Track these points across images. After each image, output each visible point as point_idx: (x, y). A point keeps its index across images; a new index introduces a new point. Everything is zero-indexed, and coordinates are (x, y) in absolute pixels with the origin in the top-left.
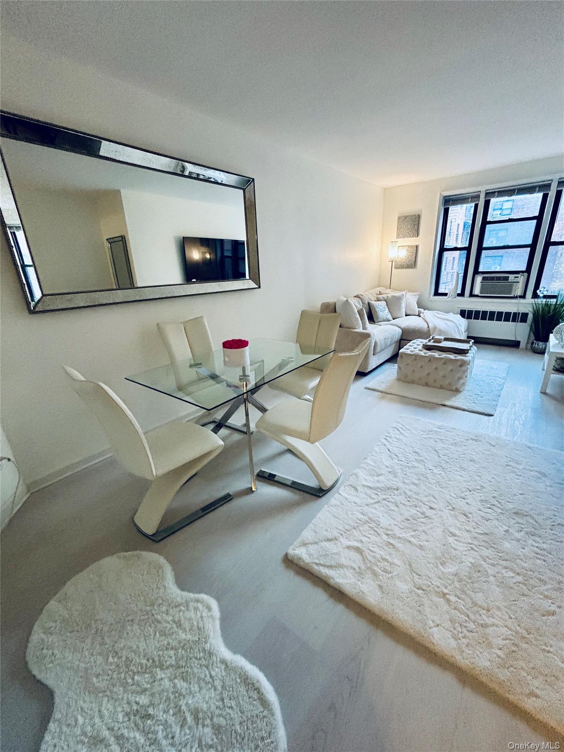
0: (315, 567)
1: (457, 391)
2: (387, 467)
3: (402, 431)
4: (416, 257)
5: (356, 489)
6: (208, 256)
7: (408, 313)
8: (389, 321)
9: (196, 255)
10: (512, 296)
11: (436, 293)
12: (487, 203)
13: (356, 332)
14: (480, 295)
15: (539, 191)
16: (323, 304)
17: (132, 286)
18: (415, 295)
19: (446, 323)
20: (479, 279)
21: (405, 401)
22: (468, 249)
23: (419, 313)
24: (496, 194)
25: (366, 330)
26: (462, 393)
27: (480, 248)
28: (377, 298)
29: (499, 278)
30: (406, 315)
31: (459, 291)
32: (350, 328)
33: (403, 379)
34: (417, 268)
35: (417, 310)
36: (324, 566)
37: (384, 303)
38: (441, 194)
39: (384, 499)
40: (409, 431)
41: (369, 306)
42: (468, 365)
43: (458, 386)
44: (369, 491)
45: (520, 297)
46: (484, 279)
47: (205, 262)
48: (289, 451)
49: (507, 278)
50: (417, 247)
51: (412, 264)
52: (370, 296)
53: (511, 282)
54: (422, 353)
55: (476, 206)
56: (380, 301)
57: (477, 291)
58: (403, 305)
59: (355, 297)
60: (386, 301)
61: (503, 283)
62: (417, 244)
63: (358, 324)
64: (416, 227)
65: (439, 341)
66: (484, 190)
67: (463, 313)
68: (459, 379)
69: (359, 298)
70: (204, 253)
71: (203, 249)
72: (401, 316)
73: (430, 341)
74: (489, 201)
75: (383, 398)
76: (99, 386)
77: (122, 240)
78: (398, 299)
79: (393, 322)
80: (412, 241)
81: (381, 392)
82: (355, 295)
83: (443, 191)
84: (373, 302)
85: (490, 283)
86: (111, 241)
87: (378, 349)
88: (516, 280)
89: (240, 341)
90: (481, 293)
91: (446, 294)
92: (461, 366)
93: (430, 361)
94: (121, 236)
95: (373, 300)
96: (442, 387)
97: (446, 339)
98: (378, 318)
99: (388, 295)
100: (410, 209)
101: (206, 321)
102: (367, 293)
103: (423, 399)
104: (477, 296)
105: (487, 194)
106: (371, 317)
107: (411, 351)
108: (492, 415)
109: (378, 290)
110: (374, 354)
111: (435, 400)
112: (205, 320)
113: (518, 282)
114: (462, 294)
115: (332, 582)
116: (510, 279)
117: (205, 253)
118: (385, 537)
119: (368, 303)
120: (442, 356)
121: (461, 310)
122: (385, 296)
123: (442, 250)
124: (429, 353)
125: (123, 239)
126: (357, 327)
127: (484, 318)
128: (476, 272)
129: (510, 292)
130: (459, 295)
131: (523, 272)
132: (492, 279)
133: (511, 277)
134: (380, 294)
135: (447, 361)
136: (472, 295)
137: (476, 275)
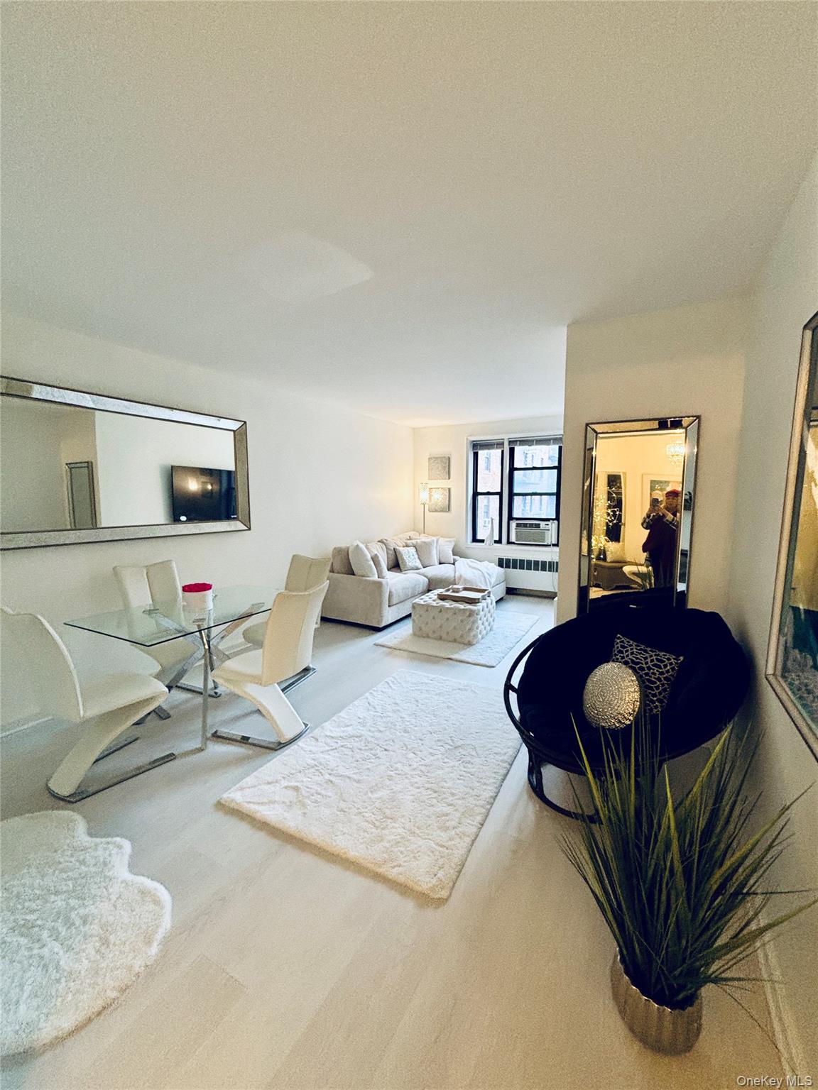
0: (246, 805)
1: (470, 644)
2: (359, 718)
3: (391, 685)
4: (449, 501)
5: (317, 740)
6: (209, 487)
7: (443, 561)
8: (418, 569)
9: (193, 485)
10: (546, 544)
11: (475, 540)
12: (512, 451)
13: (369, 581)
15: (554, 444)
16: (335, 548)
17: (94, 525)
18: (450, 541)
19: (474, 573)
20: (513, 524)
21: (415, 656)
22: (500, 494)
23: (455, 561)
24: (518, 442)
25: (383, 578)
26: (474, 647)
27: (512, 495)
28: (406, 543)
29: (531, 525)
30: (440, 563)
31: (497, 538)
32: (363, 576)
33: (419, 634)
34: (451, 512)
35: (452, 558)
36: (254, 803)
37: (412, 550)
38: (467, 439)
39: (342, 746)
40: (399, 685)
41: (395, 552)
42: (477, 614)
43: (471, 639)
44: (329, 741)
45: (554, 545)
46: (518, 525)
47: (206, 495)
48: (259, 711)
49: (538, 526)
50: (449, 490)
51: (448, 508)
52: (396, 542)
53: (543, 530)
54: (434, 604)
55: (503, 452)
56: (409, 546)
57: (513, 539)
58: (434, 552)
59: (379, 541)
60: (414, 546)
61: (534, 530)
62: (449, 487)
63: (371, 571)
64: (447, 469)
65: (457, 591)
66: (507, 438)
67: (502, 563)
68: (470, 630)
69: (383, 542)
70: (204, 483)
71: (204, 479)
72: (433, 564)
73: (448, 590)
74: (514, 448)
75: (389, 654)
76: (37, 618)
77: (88, 467)
78: (428, 545)
79: (423, 570)
80: (445, 484)
81: (390, 648)
82: (379, 540)
83: (469, 436)
84: (401, 549)
85: (523, 530)
86: (72, 466)
87: (395, 600)
88: (547, 527)
89: (204, 584)
90: (517, 541)
91: (482, 541)
92: (470, 615)
93: (441, 611)
94: (87, 462)
95: (402, 545)
96: (455, 641)
97: (465, 589)
98: (405, 565)
99: (418, 541)
100: (440, 450)
101: (175, 566)
102: (395, 538)
103: (430, 653)
104: (514, 543)
105: (510, 442)
106: (396, 565)
107: (424, 602)
108: (493, 667)
109: (407, 535)
110: (389, 606)
111: (442, 655)
112: (174, 564)
113: (549, 530)
114: (499, 541)
115: (258, 816)
116: (541, 526)
117: (207, 482)
118: (327, 777)
119: (394, 549)
120: (452, 606)
121: (499, 559)
122: (414, 541)
123: (476, 494)
124: (442, 603)
125: (90, 466)
126: (371, 575)
127: (522, 567)
128: (510, 518)
129: (544, 541)
130: (496, 542)
131: (553, 519)
132: (525, 525)
133: (543, 524)
134: (410, 539)
135: (456, 612)
136: (509, 542)
137: (511, 522)
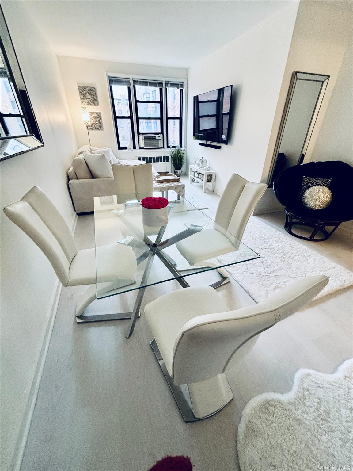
4: (101, 122)
10: (159, 147)
11: (120, 148)
12: (134, 88)
14: (144, 148)
20: (141, 137)
22: (131, 118)
24: (138, 82)
27: (138, 118)
29: (152, 137)
31: (133, 146)
34: (104, 130)
38: (107, 74)
45: (162, 148)
46: (145, 137)
49: (155, 137)
50: (99, 113)
53: (158, 139)
55: (129, 88)
57: (142, 145)
61: (154, 140)
62: (99, 111)
64: (95, 98)
74: (135, 86)
80: (94, 109)
85: (148, 140)
90: (145, 147)
91: (126, 148)
97: (161, 175)
100: (88, 81)
104: (143, 148)
105: (133, 81)
108: (207, 208)
113: (160, 139)
114: (135, 148)
116: (157, 137)
121: (138, 158)
123: (115, 117)
128: (139, 133)
130: (133, 148)
131: (160, 133)
132: (149, 137)
136: (140, 148)
137: (139, 136)
